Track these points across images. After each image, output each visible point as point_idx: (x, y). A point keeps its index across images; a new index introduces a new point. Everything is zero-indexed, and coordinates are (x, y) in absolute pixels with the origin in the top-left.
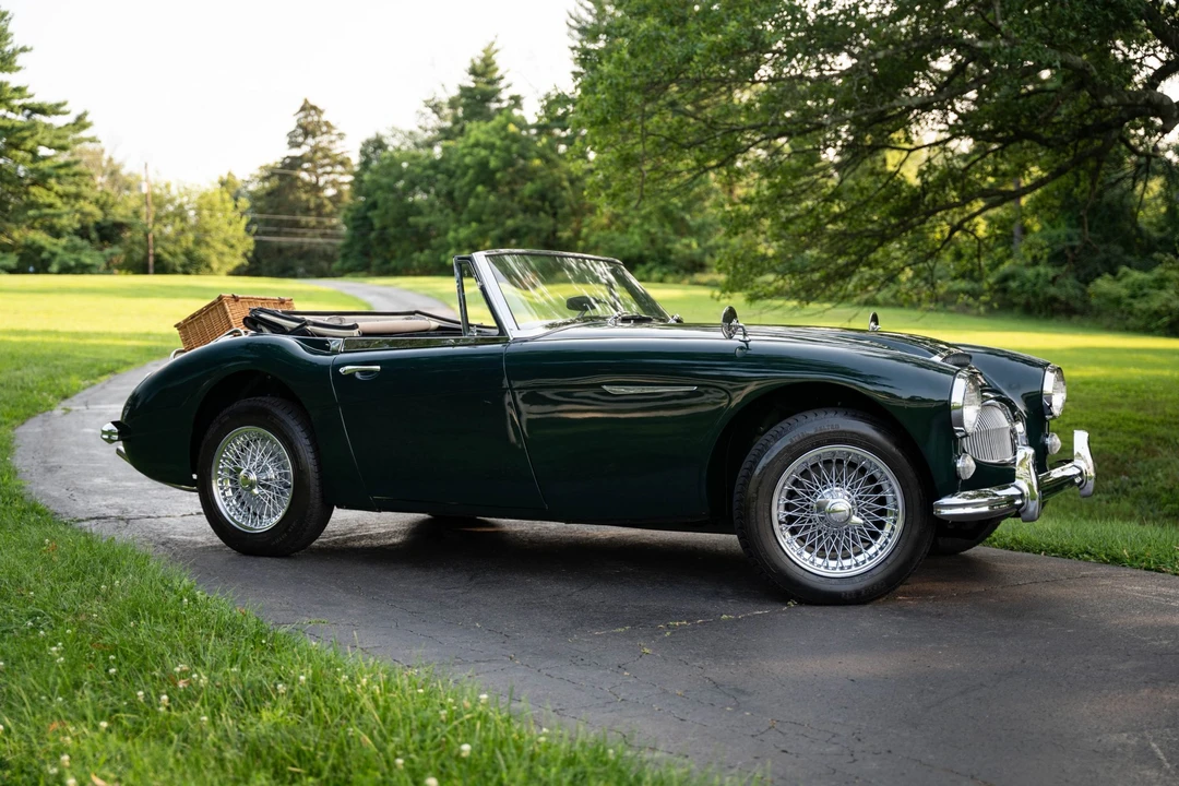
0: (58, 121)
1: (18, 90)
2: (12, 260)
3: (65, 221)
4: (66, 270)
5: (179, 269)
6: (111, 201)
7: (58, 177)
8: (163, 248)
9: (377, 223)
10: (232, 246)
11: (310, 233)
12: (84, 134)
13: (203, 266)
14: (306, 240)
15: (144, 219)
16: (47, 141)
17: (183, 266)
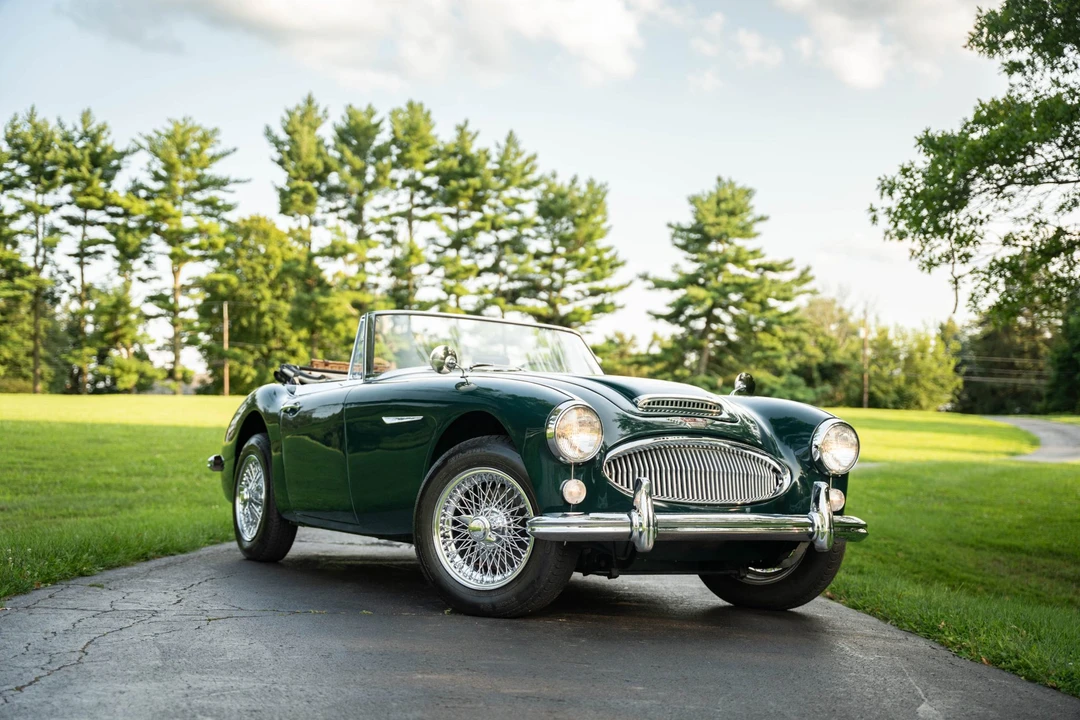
0: (785, 277)
1: (754, 253)
3: (783, 362)
5: (890, 405)
6: (833, 344)
7: (780, 324)
8: (878, 387)
10: (942, 386)
11: (1025, 374)
12: (807, 287)
13: (912, 403)
14: (1020, 381)
15: (861, 360)
16: (774, 294)
17: (894, 402)
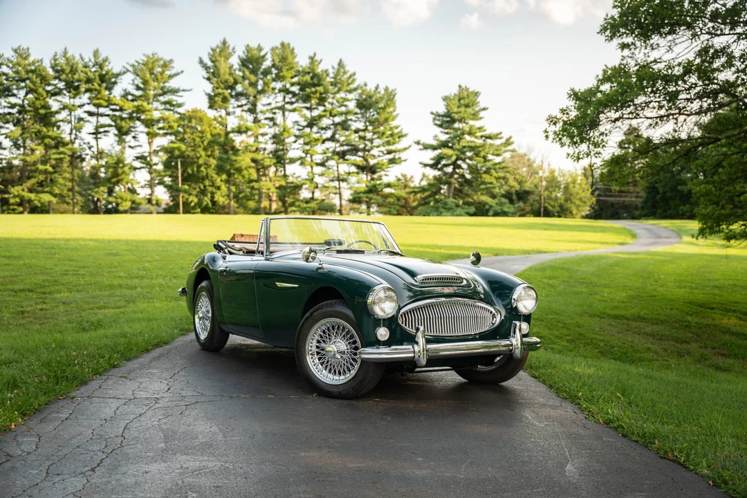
1: (480, 128)
2: (472, 210)
3: (497, 190)
4: (496, 214)
5: (556, 214)
6: (524, 180)
7: (495, 169)
8: (549, 203)
9: (661, 190)
10: (585, 202)
11: (629, 195)
12: (510, 148)
13: (568, 213)
14: (627, 199)
15: (540, 189)
16: (491, 152)
17: (558, 212)
